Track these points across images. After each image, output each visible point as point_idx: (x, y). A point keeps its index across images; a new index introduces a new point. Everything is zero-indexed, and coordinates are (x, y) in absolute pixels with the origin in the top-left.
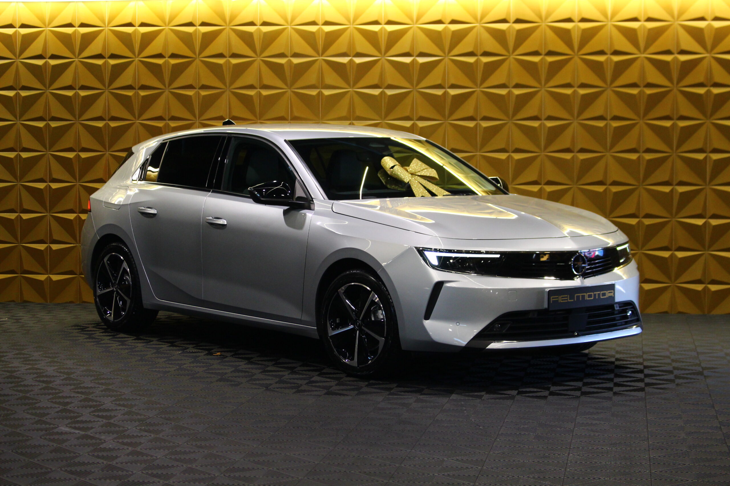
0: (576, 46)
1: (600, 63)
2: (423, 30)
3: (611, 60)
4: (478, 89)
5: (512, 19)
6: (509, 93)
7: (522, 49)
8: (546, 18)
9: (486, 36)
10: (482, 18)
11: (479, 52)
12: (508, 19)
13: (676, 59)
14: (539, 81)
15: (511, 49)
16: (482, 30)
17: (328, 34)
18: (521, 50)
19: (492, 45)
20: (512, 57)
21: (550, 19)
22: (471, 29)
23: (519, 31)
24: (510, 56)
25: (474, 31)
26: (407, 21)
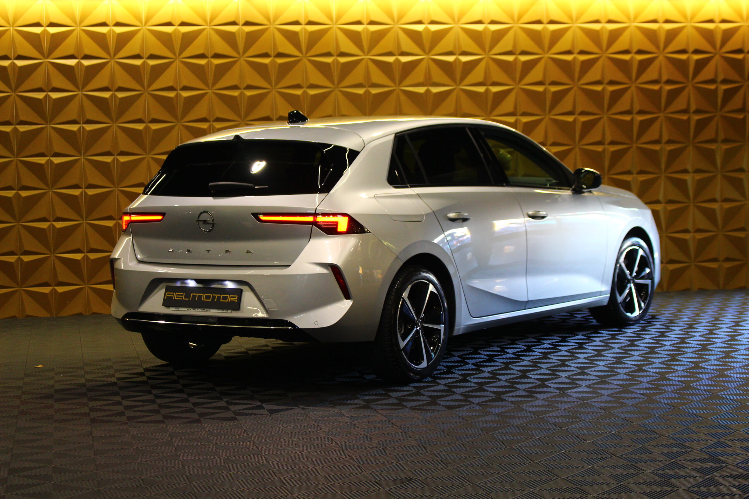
0: (304, 47)
1: (327, 65)
2: (153, 32)
3: (338, 62)
4: (210, 91)
5: (241, 22)
6: (241, 94)
7: (252, 51)
8: (274, 21)
9: (216, 38)
10: (211, 20)
11: (210, 54)
12: (237, 21)
13: (397, 61)
14: (269, 82)
15: (241, 51)
16: (212, 32)
18: (251, 52)
19: (223, 48)
20: (242, 59)
21: (278, 22)
22: (202, 31)
23: (248, 34)
24: (240, 58)
25: (205, 32)
26: (136, 22)
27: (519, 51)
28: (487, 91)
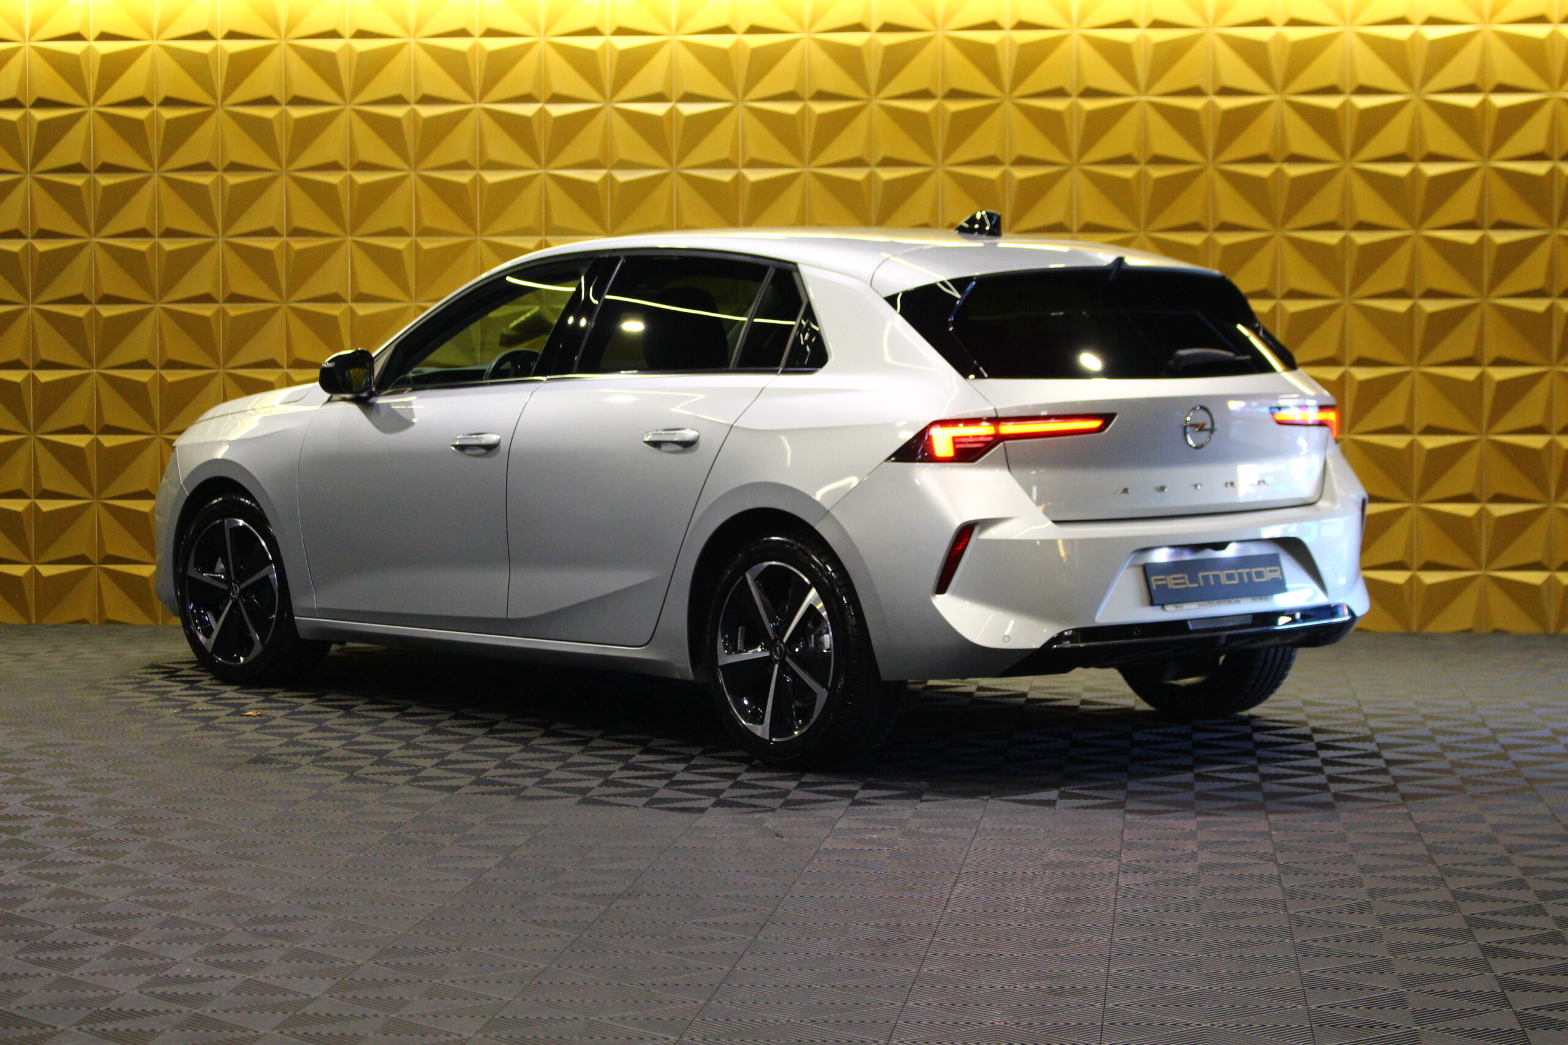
0: (1007, 78)
1: (1057, 115)
2: (689, 46)
3: (1079, 108)
4: (806, 170)
5: (876, 24)
6: (870, 177)
7: (898, 86)
8: (946, 21)
9: (821, 59)
10: (813, 21)
11: (808, 92)
12: (866, 24)
13: (1212, 106)
14: (931, 152)
15: (873, 86)
16: (814, 47)
17: (493, 56)
18: (894, 88)
19: (834, 78)
20: (877, 102)
21: (954, 24)
22: (791, 44)
23: (889, 50)
24: (870, 100)
25: (798, 47)
26: (658, 27)
27: (1491, 85)
28: (1415, 173)
